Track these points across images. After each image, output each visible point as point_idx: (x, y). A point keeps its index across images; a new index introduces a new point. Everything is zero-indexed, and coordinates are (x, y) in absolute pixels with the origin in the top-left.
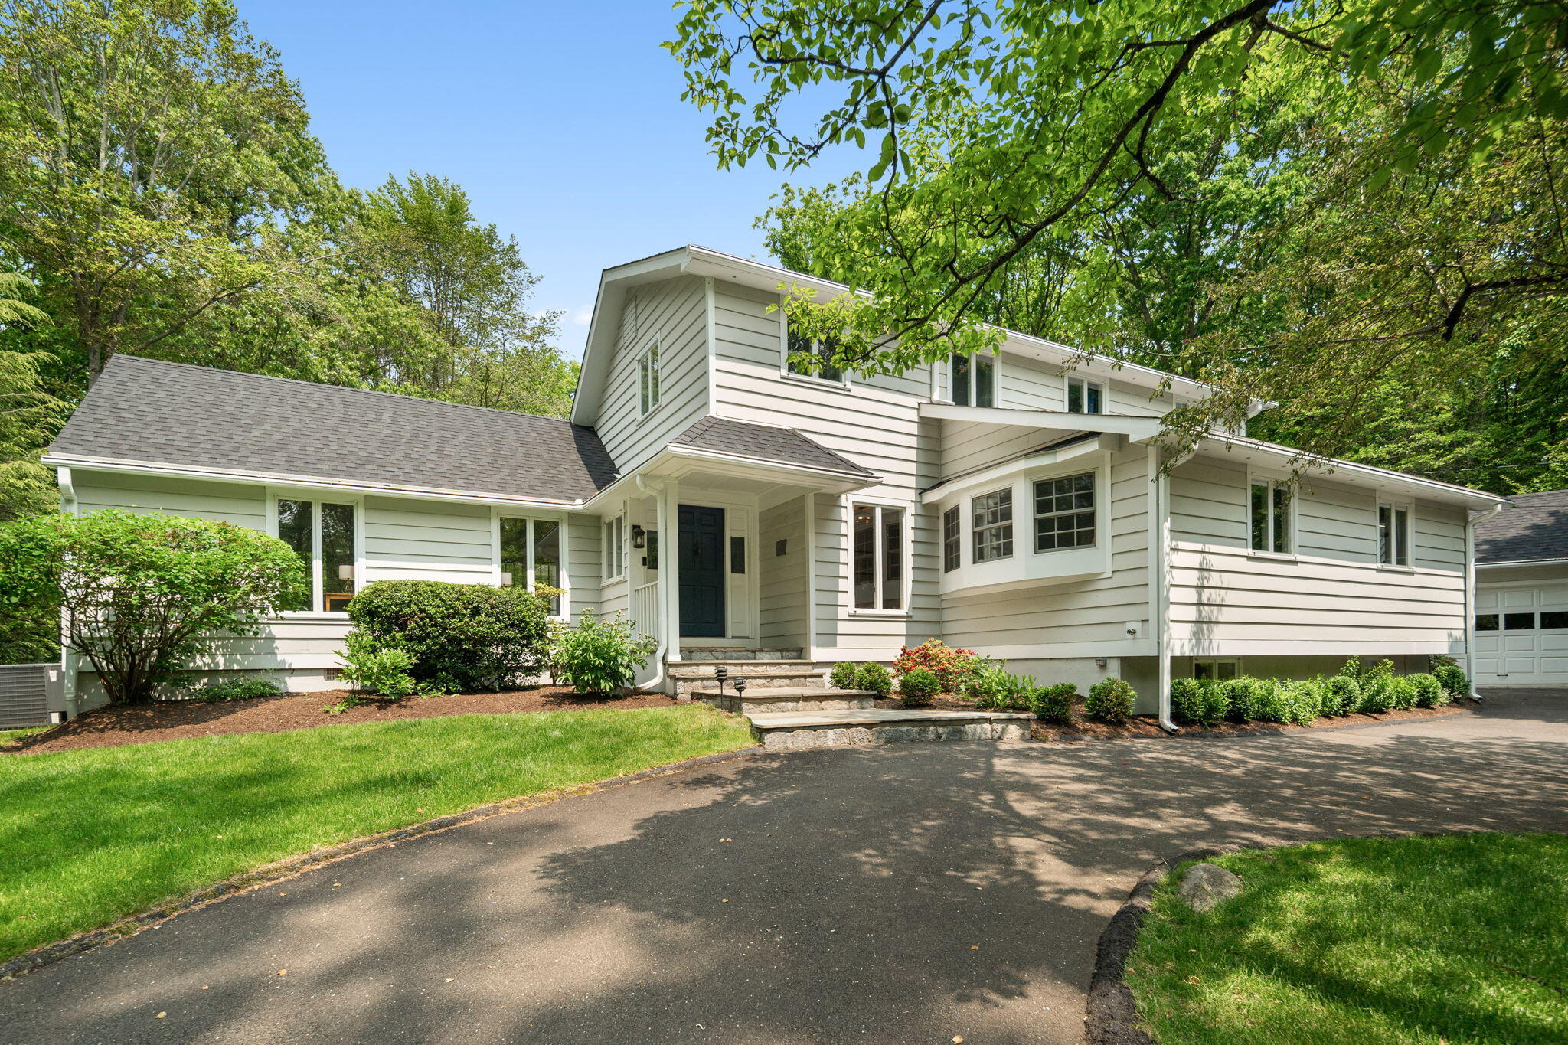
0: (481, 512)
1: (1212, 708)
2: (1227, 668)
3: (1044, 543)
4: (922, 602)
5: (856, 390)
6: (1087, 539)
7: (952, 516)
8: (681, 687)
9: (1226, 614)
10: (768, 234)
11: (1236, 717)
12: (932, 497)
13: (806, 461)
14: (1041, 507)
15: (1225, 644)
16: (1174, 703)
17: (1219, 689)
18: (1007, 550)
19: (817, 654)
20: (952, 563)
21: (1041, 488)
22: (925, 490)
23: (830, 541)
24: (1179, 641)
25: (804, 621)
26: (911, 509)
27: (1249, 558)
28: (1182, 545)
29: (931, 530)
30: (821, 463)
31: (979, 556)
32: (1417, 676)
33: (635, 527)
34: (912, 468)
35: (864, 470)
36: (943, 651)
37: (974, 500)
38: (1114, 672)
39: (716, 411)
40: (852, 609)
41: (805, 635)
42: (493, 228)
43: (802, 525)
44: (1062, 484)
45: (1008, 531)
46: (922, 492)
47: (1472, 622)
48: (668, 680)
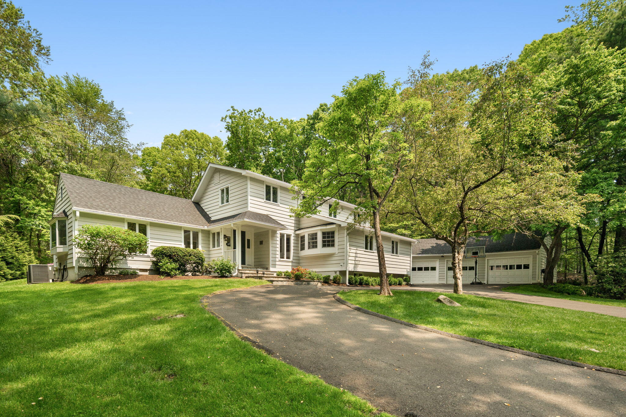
0: (179, 228)
1: (356, 282)
2: (361, 274)
3: (324, 246)
4: (295, 258)
5: (281, 205)
6: (333, 245)
7: (303, 238)
8: (243, 275)
9: (361, 263)
10: (226, 124)
11: (361, 284)
12: (298, 232)
13: (272, 223)
14: (324, 237)
15: (360, 269)
16: (349, 280)
17: (358, 278)
18: (316, 247)
19: (272, 269)
20: (303, 248)
21: (324, 233)
22: (296, 231)
23: (275, 242)
24: (351, 268)
25: (269, 261)
26: (293, 235)
27: (365, 251)
28: (352, 248)
29: (297, 240)
30: (275, 224)
31: (309, 248)
32: (399, 278)
33: (225, 235)
34: (293, 225)
35: (282, 225)
36: (302, 269)
37: (309, 234)
38: (338, 273)
39: (250, 209)
40: (279, 259)
41: (269, 264)
42: (112, 102)
43: (268, 238)
44: (328, 233)
45: (316, 242)
46: (295, 231)
47: (411, 268)
48: (239, 274)
